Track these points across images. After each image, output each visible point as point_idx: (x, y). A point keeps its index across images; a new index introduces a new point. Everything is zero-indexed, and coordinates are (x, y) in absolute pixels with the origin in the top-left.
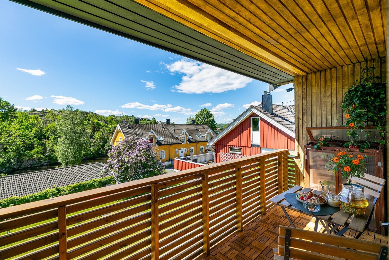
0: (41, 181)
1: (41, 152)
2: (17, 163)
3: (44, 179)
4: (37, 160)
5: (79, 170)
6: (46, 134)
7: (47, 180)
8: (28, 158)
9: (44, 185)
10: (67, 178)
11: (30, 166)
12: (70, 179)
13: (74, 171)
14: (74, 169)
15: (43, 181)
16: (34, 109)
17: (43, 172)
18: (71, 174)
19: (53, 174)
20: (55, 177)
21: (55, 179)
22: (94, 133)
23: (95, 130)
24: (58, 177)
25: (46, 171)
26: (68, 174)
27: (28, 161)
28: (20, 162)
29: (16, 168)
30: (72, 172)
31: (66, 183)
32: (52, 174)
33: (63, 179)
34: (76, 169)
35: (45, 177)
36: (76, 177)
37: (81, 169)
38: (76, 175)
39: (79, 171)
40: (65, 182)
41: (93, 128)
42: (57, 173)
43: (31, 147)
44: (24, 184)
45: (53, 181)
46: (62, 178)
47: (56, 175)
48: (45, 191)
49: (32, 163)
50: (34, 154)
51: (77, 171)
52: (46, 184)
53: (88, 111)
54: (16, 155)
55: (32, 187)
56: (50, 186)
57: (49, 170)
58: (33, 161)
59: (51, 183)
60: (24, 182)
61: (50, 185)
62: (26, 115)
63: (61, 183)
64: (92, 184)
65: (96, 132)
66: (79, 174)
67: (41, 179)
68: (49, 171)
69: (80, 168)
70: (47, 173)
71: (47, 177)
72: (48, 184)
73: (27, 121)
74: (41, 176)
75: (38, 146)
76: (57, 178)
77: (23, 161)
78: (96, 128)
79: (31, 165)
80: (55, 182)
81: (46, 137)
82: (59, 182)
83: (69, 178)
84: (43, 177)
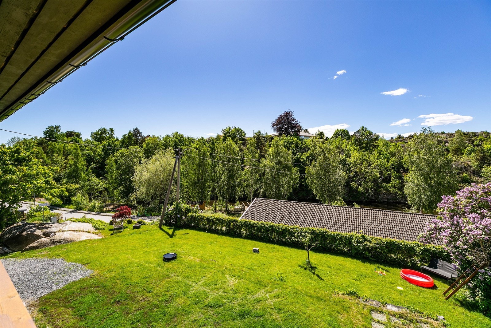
0: (371, 221)
1: (399, 187)
2: (375, 195)
3: (374, 220)
4: (394, 196)
5: (421, 220)
6: (404, 166)
7: (377, 222)
8: (384, 191)
9: (373, 226)
10: (401, 227)
11: (386, 200)
12: (405, 230)
13: (412, 219)
14: (414, 218)
15: (373, 221)
16: (400, 136)
17: (376, 211)
18: (407, 223)
19: (386, 217)
20: (386, 221)
21: (387, 223)
22: (481, 167)
23: (485, 162)
24: (390, 221)
25: (379, 211)
26: (404, 222)
27: (385, 194)
28: (377, 193)
29: (373, 200)
30: (409, 221)
31: (398, 233)
32: (384, 216)
33: (395, 227)
34: (416, 218)
35: (376, 218)
36: (413, 230)
37: (424, 221)
38: (415, 227)
39: (420, 223)
40: (396, 232)
41: (481, 158)
42: (390, 217)
43: (387, 180)
44: (355, 218)
45: (383, 225)
46: (395, 224)
47: (388, 219)
48: (351, 234)
49: (388, 198)
50: (390, 188)
51: (418, 222)
52: (375, 226)
53: (478, 131)
54: (374, 186)
55: (361, 225)
56: (379, 231)
57: (383, 211)
58: (389, 195)
59: (381, 227)
60: (356, 217)
61: (379, 229)
62: (386, 144)
63: (392, 231)
64: (413, 248)
65: (485, 166)
66: (419, 227)
67: (372, 218)
68: (381, 212)
69: (423, 218)
70: (380, 214)
71: (378, 218)
72: (377, 227)
73: (387, 150)
74: (372, 215)
75: (395, 178)
76: (389, 223)
77: (380, 194)
78: (486, 158)
79: (388, 199)
80: (385, 227)
81: (406, 169)
82: (389, 228)
83: (404, 228)
84: (374, 217)
